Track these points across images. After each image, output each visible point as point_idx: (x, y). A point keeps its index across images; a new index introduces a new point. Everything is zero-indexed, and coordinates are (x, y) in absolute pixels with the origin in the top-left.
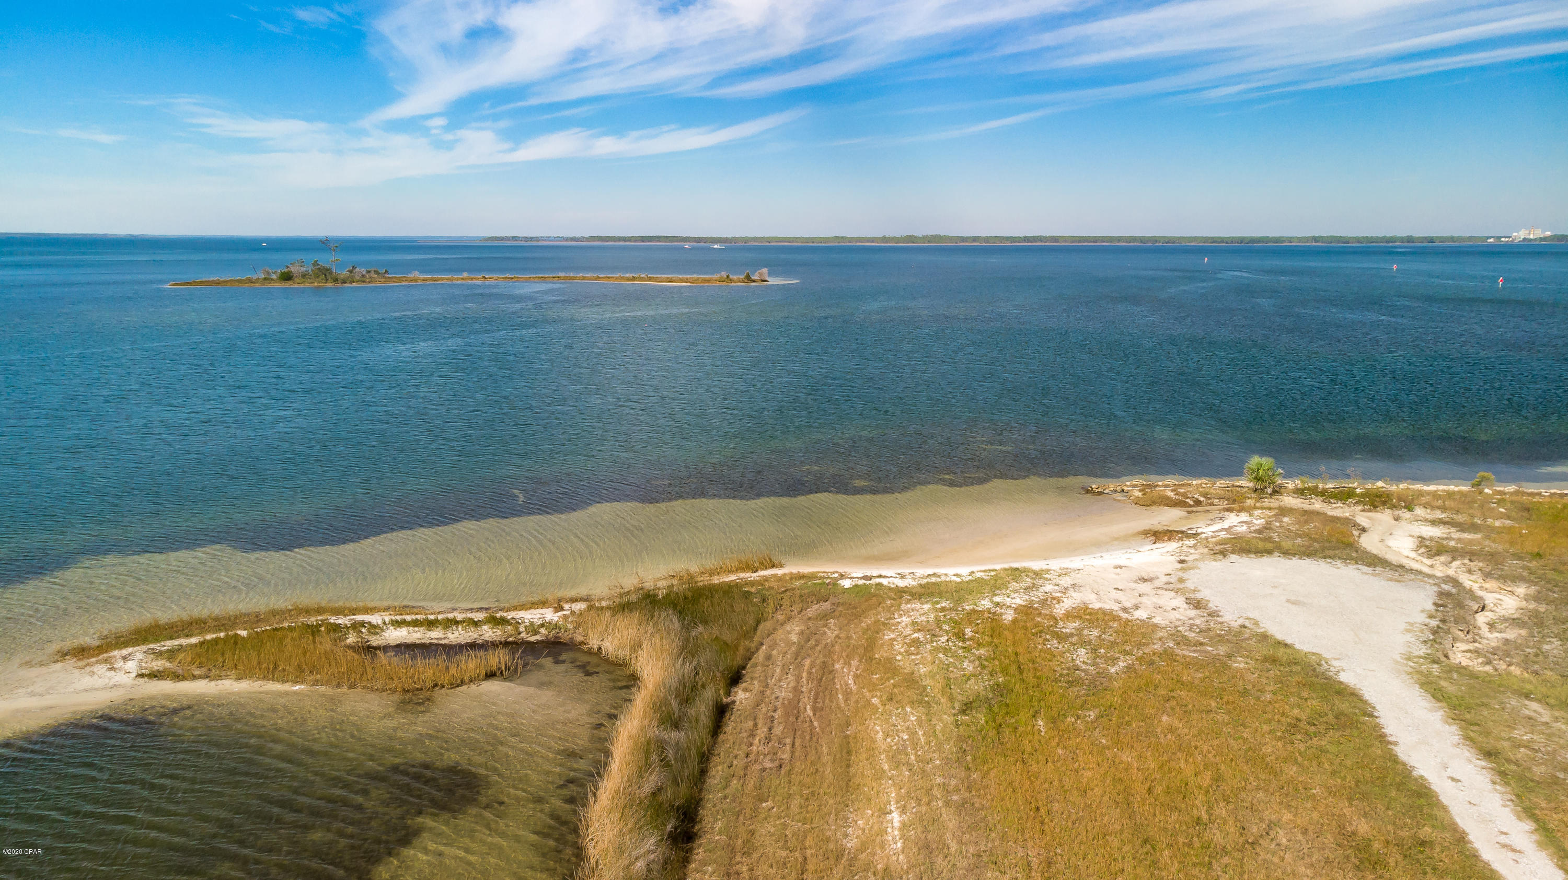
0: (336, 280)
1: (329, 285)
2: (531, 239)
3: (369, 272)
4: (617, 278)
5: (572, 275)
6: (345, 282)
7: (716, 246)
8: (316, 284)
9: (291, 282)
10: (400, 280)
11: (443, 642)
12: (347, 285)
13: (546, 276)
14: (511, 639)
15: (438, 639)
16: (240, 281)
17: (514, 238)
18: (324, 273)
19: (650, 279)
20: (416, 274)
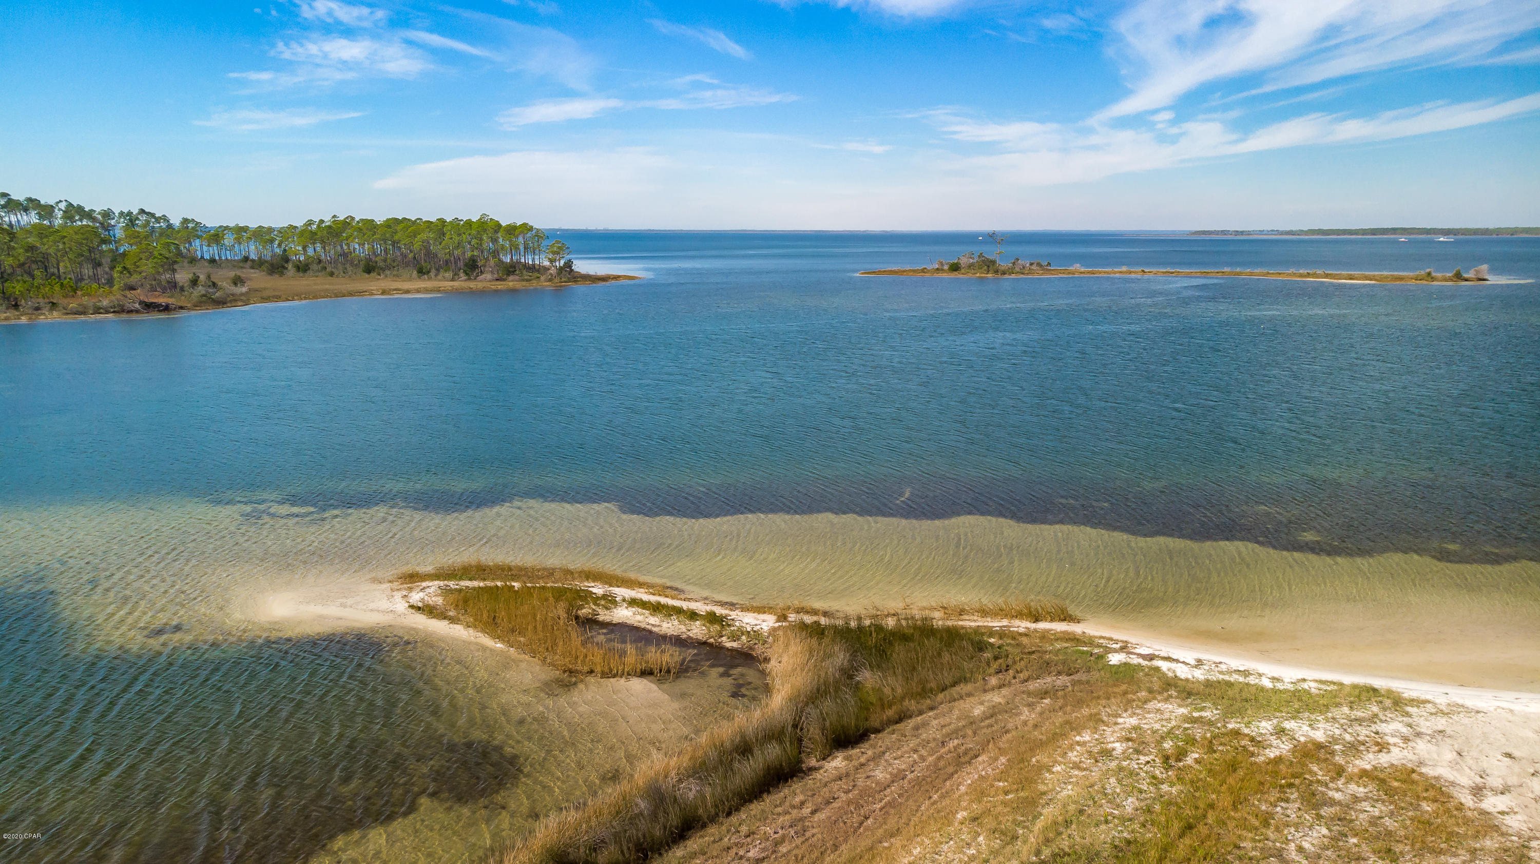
0: (996, 272)
1: (990, 275)
2: (1242, 233)
3: (1031, 264)
4: (1289, 275)
5: (1238, 270)
6: (1004, 274)
7: (1441, 239)
8: (978, 275)
9: (956, 273)
10: (1060, 272)
11: (654, 629)
12: (1006, 276)
13: (1209, 271)
14: (712, 640)
15: (653, 625)
16: (914, 271)
17: (1224, 232)
18: (989, 265)
19: (1327, 276)
20: (1077, 267)
